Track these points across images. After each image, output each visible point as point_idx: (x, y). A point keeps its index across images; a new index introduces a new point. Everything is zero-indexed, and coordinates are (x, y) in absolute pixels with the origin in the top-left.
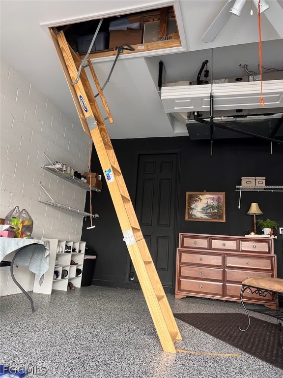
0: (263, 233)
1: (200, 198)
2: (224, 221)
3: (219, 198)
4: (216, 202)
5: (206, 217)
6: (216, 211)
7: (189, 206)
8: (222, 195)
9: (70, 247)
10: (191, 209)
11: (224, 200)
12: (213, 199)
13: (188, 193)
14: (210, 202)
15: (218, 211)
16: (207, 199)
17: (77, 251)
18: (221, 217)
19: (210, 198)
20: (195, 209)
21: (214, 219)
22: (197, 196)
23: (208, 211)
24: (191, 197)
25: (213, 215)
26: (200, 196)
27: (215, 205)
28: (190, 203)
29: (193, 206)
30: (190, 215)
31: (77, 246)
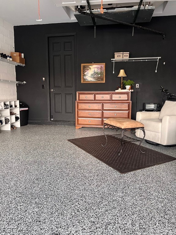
0: (125, 88)
1: (90, 68)
2: (104, 82)
3: (101, 67)
4: (99, 70)
5: (94, 80)
6: (99, 76)
7: (83, 73)
8: (103, 65)
9: (8, 105)
10: (84, 75)
11: (105, 69)
12: (98, 68)
13: (82, 65)
14: (96, 70)
15: (101, 76)
16: (94, 68)
17: (14, 106)
18: (102, 80)
19: (96, 67)
20: (87, 75)
21: (98, 81)
22: (88, 66)
23: (95, 76)
24: (84, 67)
25: (98, 79)
26: (90, 67)
27: (99, 72)
28: (84, 72)
29: (85, 73)
30: (84, 80)
31: (13, 104)
